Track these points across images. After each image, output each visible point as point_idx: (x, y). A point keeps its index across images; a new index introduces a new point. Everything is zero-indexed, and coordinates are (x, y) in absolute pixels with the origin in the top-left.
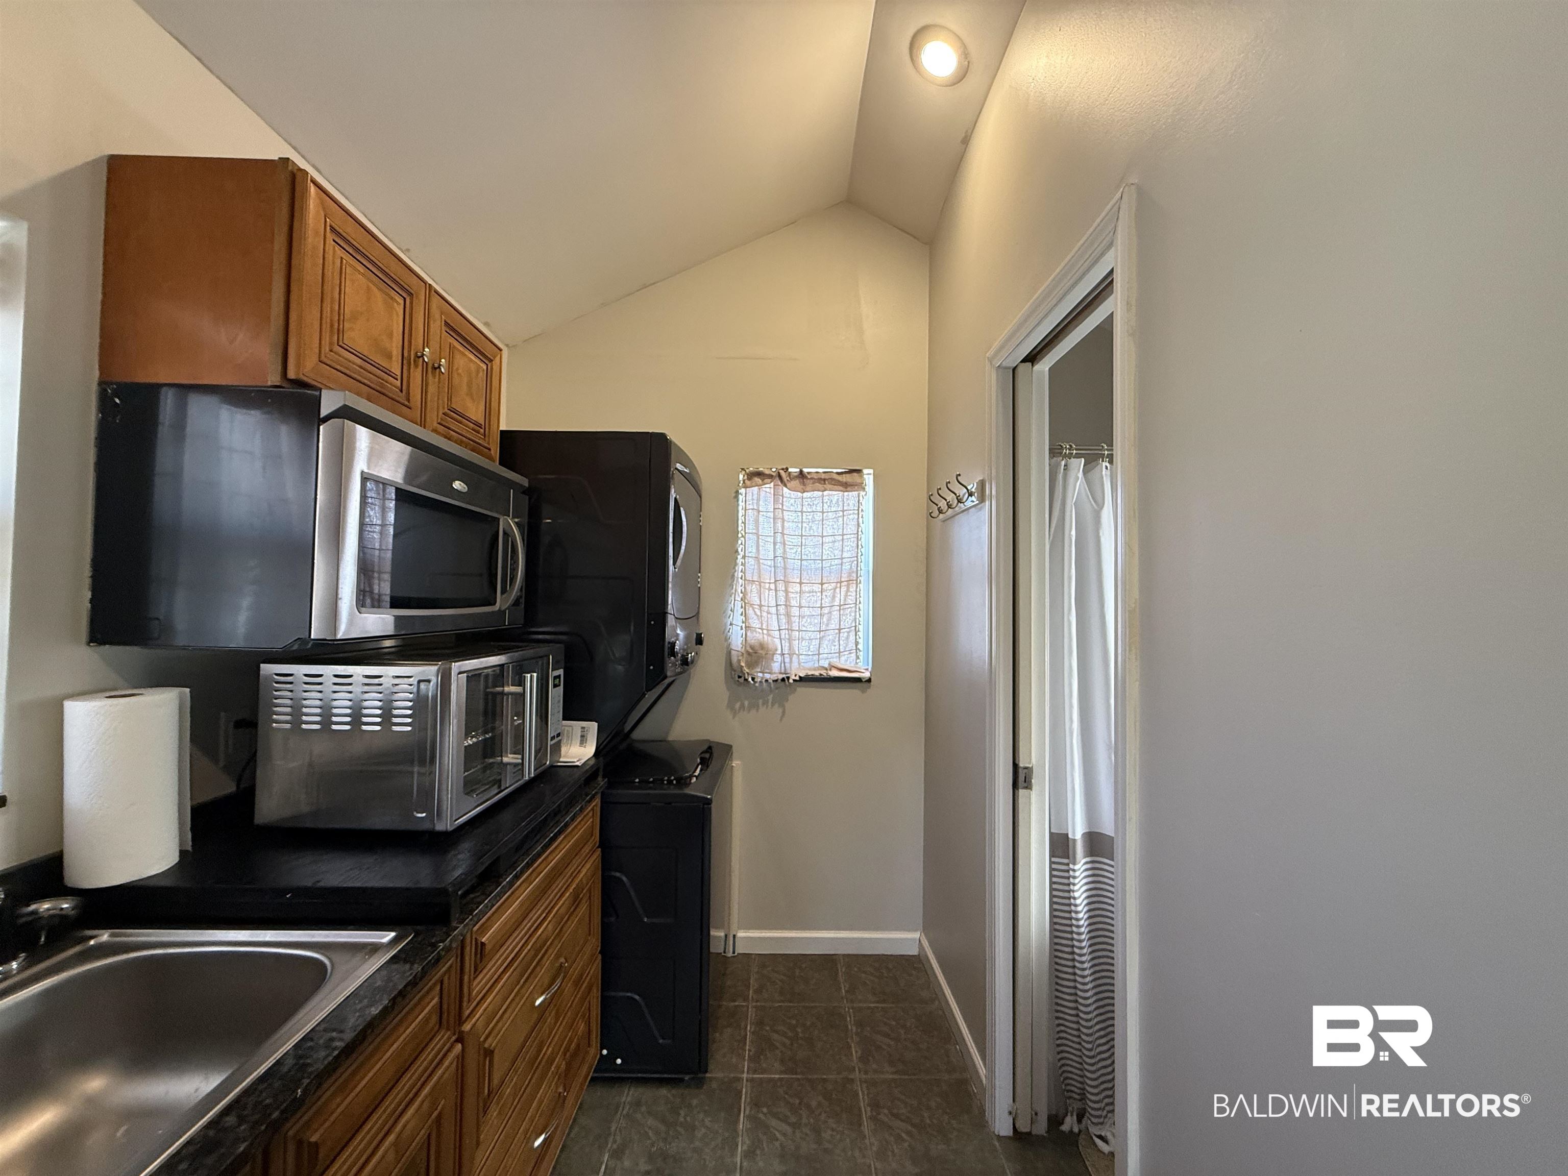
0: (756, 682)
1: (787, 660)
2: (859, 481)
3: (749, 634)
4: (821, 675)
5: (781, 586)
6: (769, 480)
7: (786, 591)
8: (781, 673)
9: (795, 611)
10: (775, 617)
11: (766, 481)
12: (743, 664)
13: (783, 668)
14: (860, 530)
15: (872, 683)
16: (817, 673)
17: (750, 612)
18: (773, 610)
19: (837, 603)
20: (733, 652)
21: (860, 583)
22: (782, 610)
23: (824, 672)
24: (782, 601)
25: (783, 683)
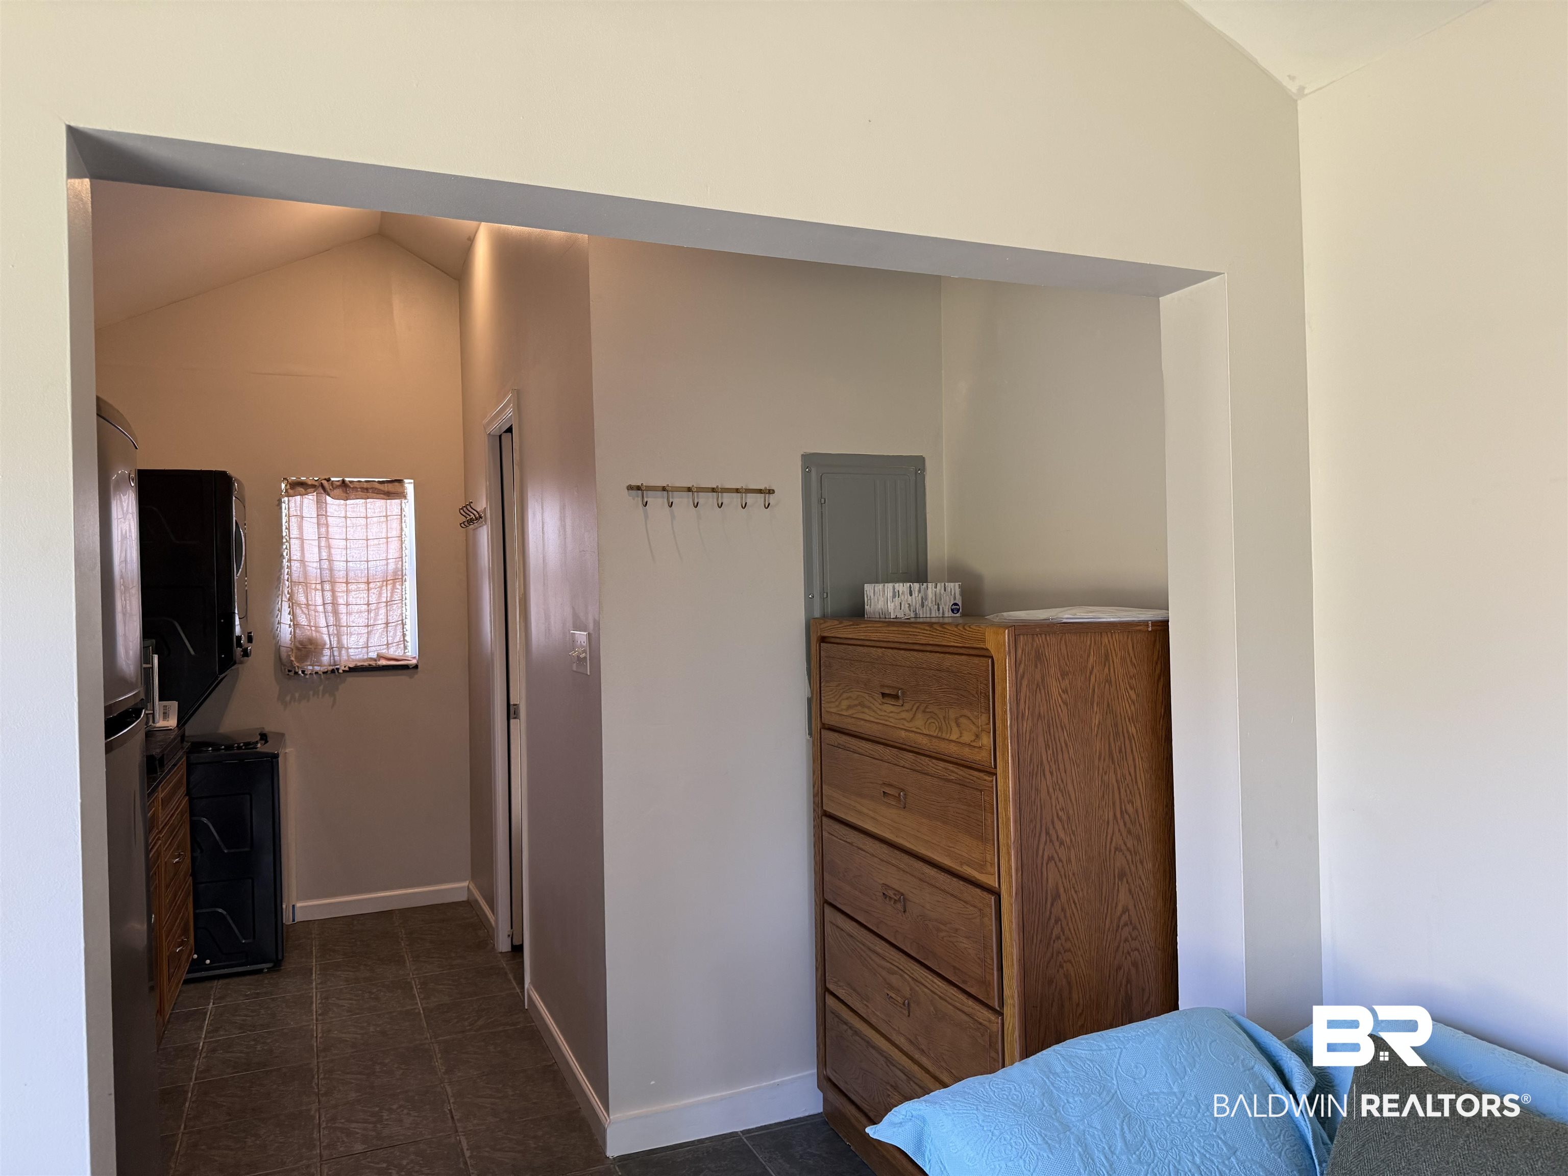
0: (306, 674)
1: (336, 653)
2: (400, 490)
3: (297, 631)
4: (370, 665)
5: (327, 586)
6: (313, 490)
7: (333, 591)
8: (330, 665)
9: (342, 609)
10: (322, 615)
11: (309, 490)
12: (293, 659)
13: (332, 661)
14: (403, 533)
15: (419, 669)
16: (366, 664)
17: (298, 611)
18: (321, 608)
19: (384, 600)
20: (282, 649)
21: (405, 581)
22: (329, 608)
23: (373, 663)
24: (329, 599)
25: (333, 675)
